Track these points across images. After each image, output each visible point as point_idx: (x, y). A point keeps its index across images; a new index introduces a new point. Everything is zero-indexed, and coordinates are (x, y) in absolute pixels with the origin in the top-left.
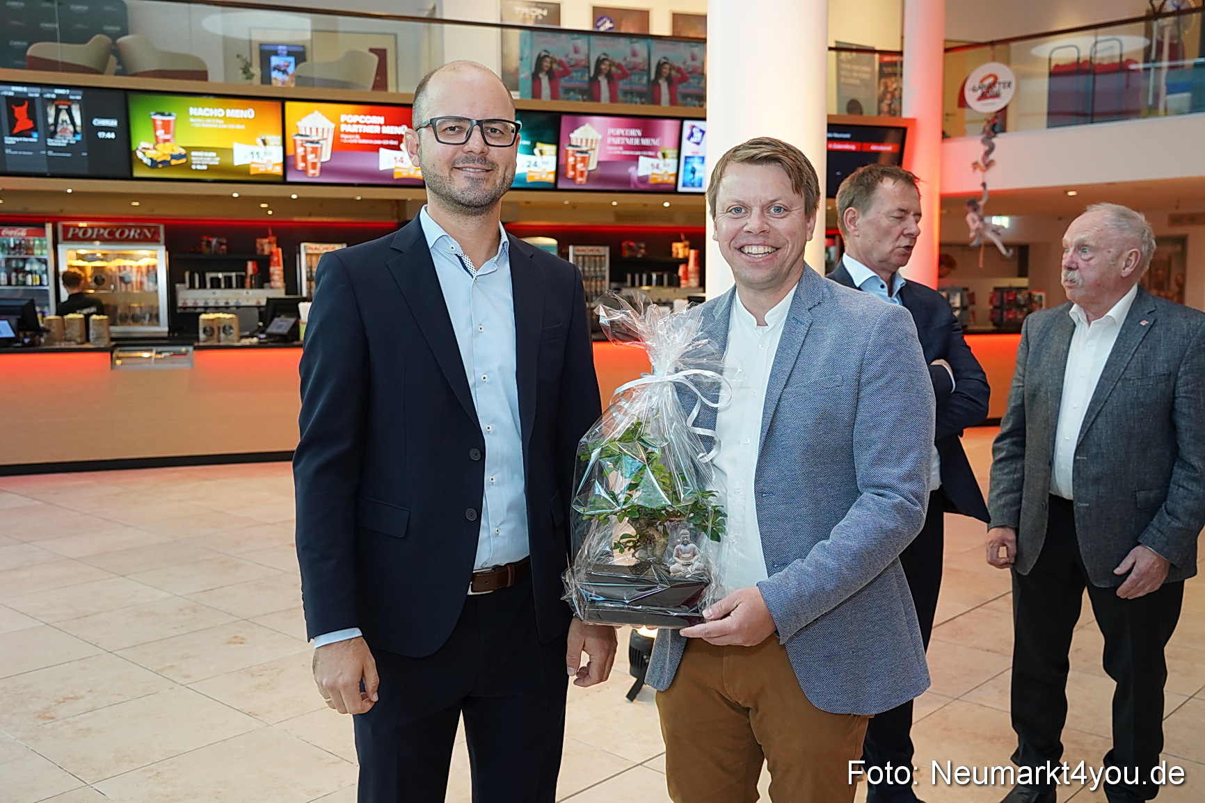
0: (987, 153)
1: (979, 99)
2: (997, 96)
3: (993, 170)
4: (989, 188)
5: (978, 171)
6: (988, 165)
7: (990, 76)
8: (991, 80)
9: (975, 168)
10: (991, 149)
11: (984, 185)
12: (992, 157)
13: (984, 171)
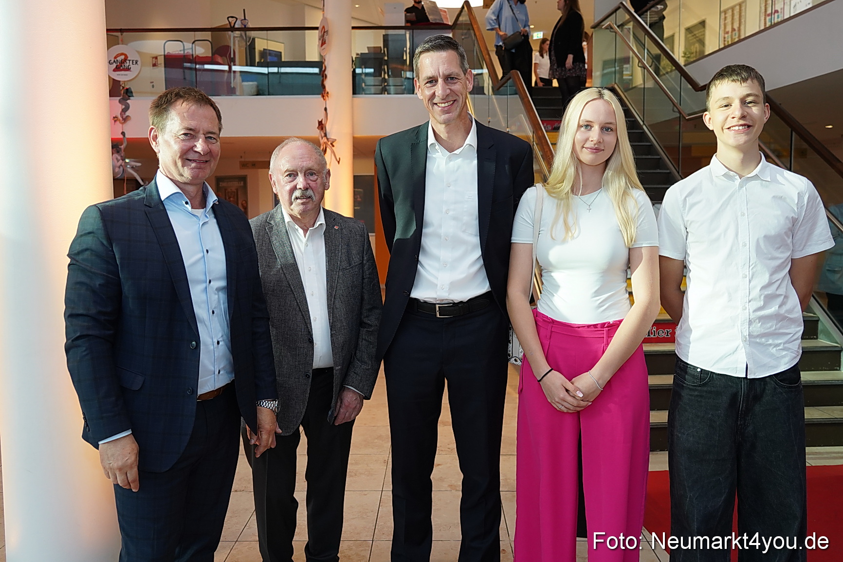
0: (124, 111)
1: (114, 70)
2: (128, 69)
3: (129, 123)
4: (127, 136)
5: (118, 122)
6: (125, 119)
7: (122, 54)
8: (123, 57)
9: (115, 121)
10: (127, 108)
11: (123, 134)
12: (127, 113)
13: (122, 124)
